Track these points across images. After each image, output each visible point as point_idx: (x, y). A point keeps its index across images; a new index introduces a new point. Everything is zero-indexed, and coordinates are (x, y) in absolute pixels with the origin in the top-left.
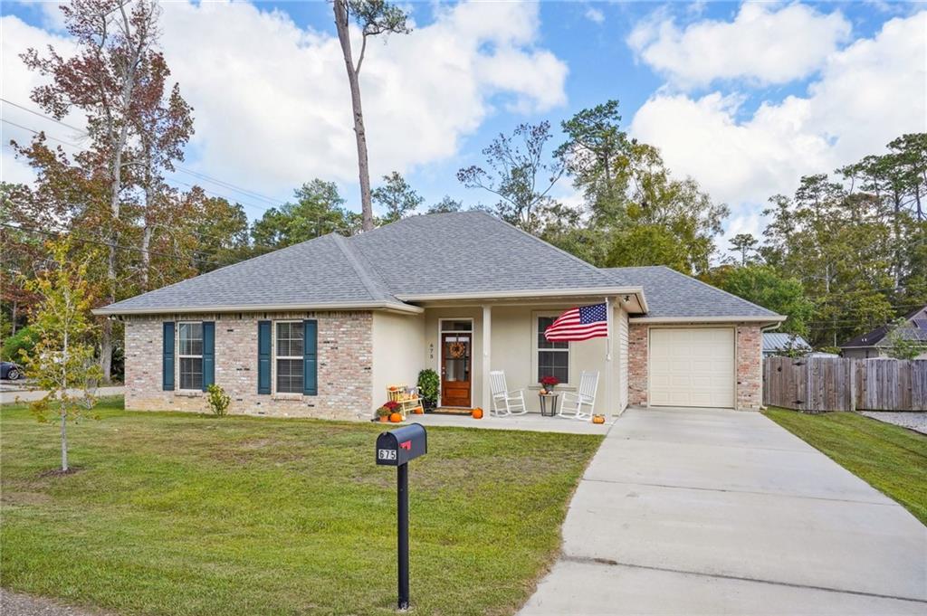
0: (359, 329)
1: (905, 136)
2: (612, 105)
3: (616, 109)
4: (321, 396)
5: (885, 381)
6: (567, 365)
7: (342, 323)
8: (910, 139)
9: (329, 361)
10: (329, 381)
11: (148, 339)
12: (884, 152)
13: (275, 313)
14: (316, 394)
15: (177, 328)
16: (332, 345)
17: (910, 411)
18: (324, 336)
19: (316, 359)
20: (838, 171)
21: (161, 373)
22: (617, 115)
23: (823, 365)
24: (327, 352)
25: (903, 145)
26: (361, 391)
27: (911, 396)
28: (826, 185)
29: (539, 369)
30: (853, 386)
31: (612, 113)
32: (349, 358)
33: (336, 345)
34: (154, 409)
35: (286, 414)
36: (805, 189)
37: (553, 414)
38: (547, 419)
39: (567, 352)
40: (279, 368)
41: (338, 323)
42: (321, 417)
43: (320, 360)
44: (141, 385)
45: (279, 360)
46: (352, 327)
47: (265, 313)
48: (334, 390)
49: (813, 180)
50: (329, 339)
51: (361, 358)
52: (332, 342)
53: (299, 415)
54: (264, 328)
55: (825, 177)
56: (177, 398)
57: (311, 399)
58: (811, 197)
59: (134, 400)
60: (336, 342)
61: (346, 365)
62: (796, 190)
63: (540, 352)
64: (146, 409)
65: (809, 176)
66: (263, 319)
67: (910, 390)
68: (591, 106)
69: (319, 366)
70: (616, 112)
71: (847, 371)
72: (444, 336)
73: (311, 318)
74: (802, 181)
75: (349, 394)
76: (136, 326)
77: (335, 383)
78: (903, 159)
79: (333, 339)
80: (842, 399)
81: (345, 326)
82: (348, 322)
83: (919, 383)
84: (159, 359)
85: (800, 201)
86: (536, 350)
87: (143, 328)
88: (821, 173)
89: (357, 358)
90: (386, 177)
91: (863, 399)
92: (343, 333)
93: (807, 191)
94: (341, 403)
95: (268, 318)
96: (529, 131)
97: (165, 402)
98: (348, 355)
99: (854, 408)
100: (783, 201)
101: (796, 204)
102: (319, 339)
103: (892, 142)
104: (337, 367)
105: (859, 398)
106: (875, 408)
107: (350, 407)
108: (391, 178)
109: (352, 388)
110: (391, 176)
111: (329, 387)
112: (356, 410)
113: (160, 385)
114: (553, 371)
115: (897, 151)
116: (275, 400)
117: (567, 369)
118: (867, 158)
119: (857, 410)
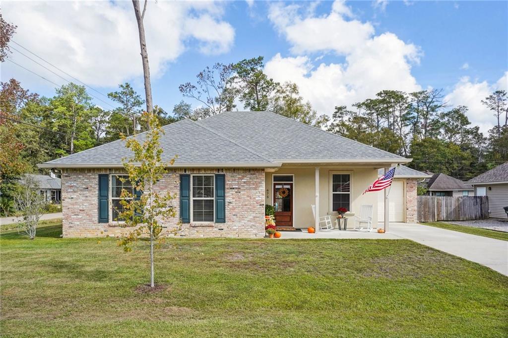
0: (255, 180)
1: (384, 91)
2: (260, 59)
3: (262, 61)
4: (228, 223)
5: (449, 207)
6: (349, 201)
7: (243, 176)
8: (386, 92)
9: (234, 200)
10: (234, 214)
11: (84, 186)
12: (374, 97)
13: (193, 169)
14: (224, 222)
15: (110, 178)
16: (236, 190)
17: (459, 221)
18: (230, 184)
19: (224, 200)
20: (353, 105)
21: (96, 211)
22: (262, 64)
23: (423, 200)
24: (233, 195)
25: (383, 95)
26: (258, 219)
27: (459, 213)
28: (346, 111)
29: (333, 203)
30: (436, 209)
31: (259, 63)
32: (249, 198)
33: (239, 190)
34: (89, 236)
35: (202, 236)
36: (337, 113)
37: (345, 229)
38: (342, 232)
39: (349, 194)
40: (194, 206)
41: (240, 176)
42: (229, 236)
43: (227, 200)
44: (78, 219)
45: (194, 200)
46: (250, 179)
47: (185, 169)
48: (238, 219)
49: (340, 109)
50: (234, 187)
51: (257, 199)
52: (236, 188)
53: (212, 236)
54: (184, 179)
55: (345, 107)
56: (111, 228)
57: (221, 225)
58: (339, 117)
59: (72, 230)
60: (240, 188)
61: (246, 203)
62: (333, 113)
63: (333, 194)
64: (83, 236)
65: (339, 106)
66: (183, 173)
67: (459, 211)
68: (249, 58)
69: (226, 204)
70: (261, 63)
71: (433, 202)
72: (275, 185)
73: (221, 173)
74: (336, 109)
75: (248, 221)
76: (73, 177)
77: (238, 215)
78: (383, 101)
79: (237, 187)
80: (431, 216)
81: (246, 178)
82: (248, 176)
83: (462, 208)
84: (95, 201)
85: (334, 118)
86: (332, 193)
87: (80, 178)
88: (343, 105)
89: (255, 198)
90: (122, 86)
91: (440, 216)
92: (244, 182)
93: (338, 114)
94: (243, 227)
95: (187, 173)
96: (222, 67)
97: (99, 230)
98: (248, 196)
99: (436, 220)
100: (326, 118)
101: (333, 120)
102: (226, 186)
103: (378, 94)
104: (240, 204)
105: (438, 215)
106: (445, 220)
107: (249, 230)
108: (125, 87)
109: (251, 217)
110: (125, 86)
111: (235, 217)
112: (254, 231)
113: (96, 218)
114: (341, 205)
115: (380, 98)
116: (193, 227)
117: (349, 203)
118: (367, 100)
119: (438, 221)
